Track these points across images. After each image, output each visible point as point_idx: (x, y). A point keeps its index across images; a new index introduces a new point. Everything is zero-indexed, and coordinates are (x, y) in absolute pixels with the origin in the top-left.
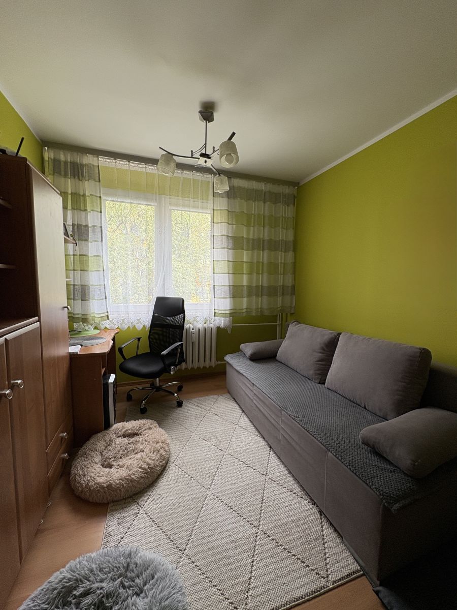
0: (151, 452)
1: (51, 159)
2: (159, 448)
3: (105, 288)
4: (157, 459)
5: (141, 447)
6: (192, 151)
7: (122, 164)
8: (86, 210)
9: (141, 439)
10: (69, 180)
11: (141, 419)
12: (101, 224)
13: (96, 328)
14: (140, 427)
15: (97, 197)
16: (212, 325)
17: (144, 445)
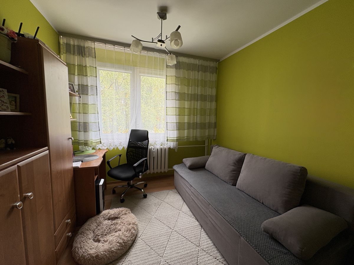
0: (125, 231)
1: (64, 43)
2: (131, 228)
3: (99, 124)
4: (129, 236)
5: (119, 228)
6: (153, 38)
7: (109, 47)
8: (86, 76)
9: (119, 222)
10: (76, 57)
11: (120, 207)
12: (97, 84)
13: (93, 149)
14: (119, 213)
15: (94, 67)
16: (165, 147)
17: (121, 226)
